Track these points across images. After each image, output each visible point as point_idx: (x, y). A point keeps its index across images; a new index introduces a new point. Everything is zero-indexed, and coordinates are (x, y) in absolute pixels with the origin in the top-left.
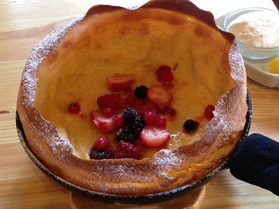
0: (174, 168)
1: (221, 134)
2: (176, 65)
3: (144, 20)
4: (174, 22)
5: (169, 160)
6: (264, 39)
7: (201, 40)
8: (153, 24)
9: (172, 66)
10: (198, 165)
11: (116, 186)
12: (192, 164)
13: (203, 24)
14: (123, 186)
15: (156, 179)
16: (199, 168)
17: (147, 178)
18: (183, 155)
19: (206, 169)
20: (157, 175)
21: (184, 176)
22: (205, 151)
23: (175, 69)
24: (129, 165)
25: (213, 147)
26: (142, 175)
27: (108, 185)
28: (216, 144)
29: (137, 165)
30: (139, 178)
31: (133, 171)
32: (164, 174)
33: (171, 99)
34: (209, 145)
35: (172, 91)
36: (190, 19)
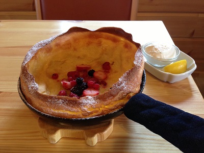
0: (92, 106)
1: (122, 91)
2: (113, 62)
3: (100, 39)
4: (115, 41)
5: (90, 101)
6: (162, 55)
7: (126, 50)
8: (103, 41)
9: (111, 63)
10: (106, 107)
11: (56, 111)
12: (103, 106)
13: (128, 42)
14: (61, 112)
15: (80, 111)
16: (107, 108)
17: (74, 109)
18: (98, 100)
19: (110, 110)
20: (81, 108)
21: (97, 112)
22: (111, 99)
23: (112, 64)
24: (65, 100)
25: (116, 98)
26: (72, 107)
27: (53, 110)
28: (118, 96)
29: (69, 100)
30: (70, 108)
31: (67, 104)
32: (85, 108)
33: (106, 78)
34: (114, 96)
35: (108, 74)
36: (122, 39)
